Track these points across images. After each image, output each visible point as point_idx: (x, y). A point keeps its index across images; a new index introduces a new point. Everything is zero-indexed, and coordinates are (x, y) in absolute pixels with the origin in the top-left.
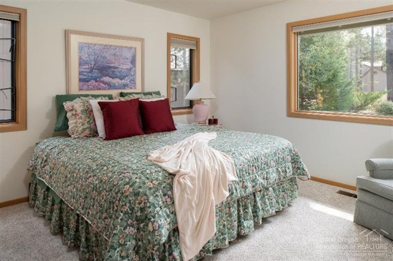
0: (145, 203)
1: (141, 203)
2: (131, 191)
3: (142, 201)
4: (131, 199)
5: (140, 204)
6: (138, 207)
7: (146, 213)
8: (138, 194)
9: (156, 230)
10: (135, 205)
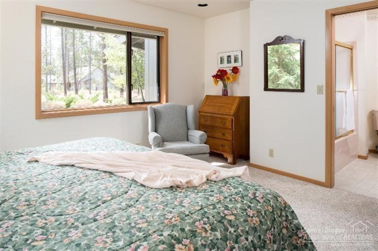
0: (205, 224)
1: (204, 228)
2: (188, 241)
3: (202, 227)
4: (200, 243)
5: (206, 231)
6: (210, 233)
7: (215, 222)
8: (193, 231)
9: (232, 213)
10: (208, 238)
